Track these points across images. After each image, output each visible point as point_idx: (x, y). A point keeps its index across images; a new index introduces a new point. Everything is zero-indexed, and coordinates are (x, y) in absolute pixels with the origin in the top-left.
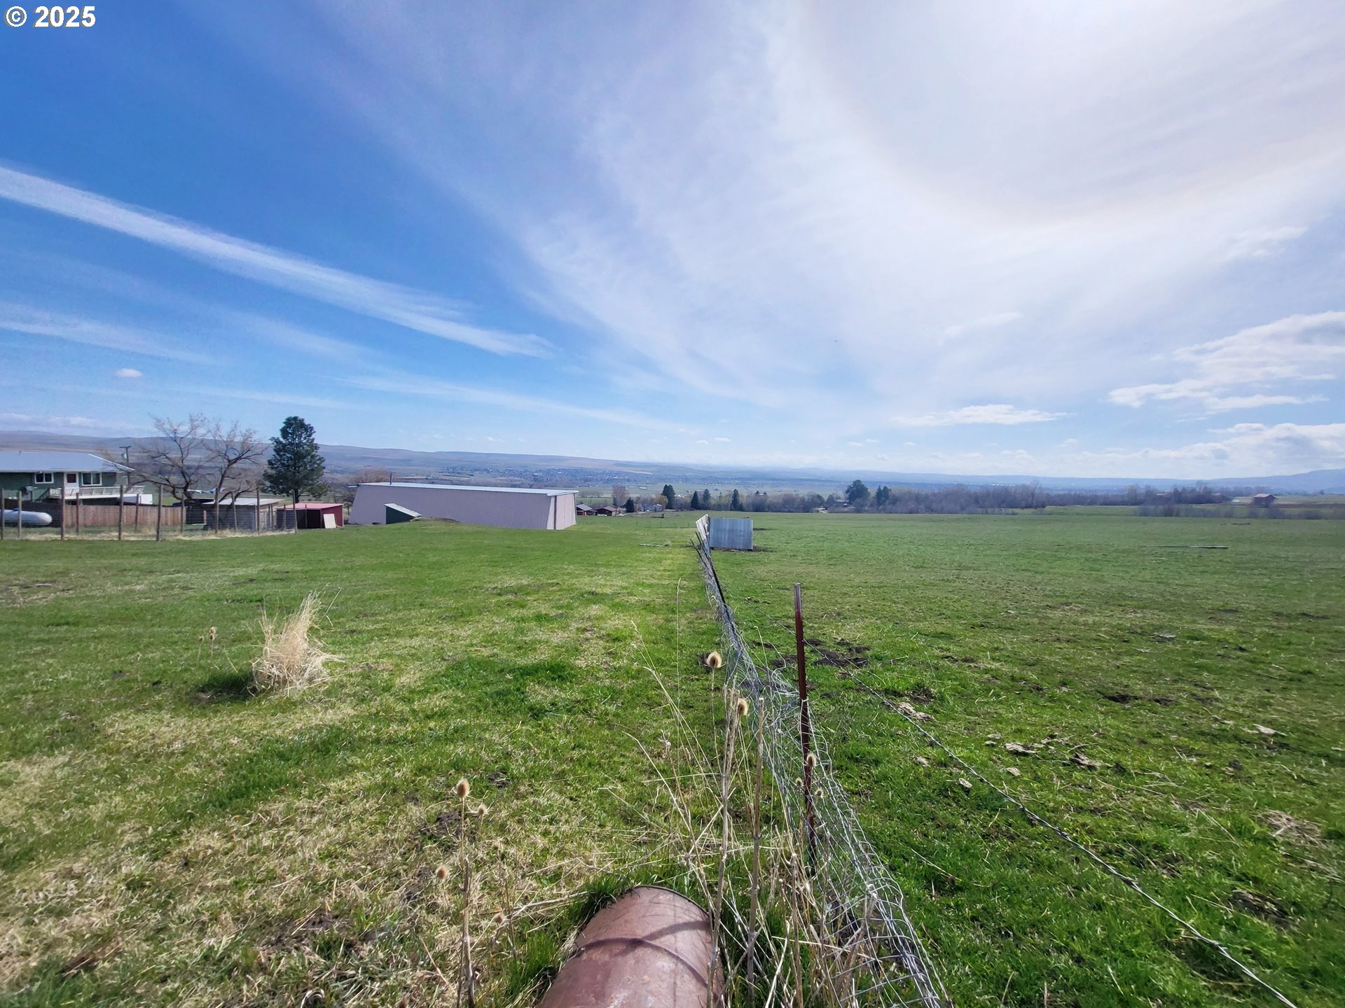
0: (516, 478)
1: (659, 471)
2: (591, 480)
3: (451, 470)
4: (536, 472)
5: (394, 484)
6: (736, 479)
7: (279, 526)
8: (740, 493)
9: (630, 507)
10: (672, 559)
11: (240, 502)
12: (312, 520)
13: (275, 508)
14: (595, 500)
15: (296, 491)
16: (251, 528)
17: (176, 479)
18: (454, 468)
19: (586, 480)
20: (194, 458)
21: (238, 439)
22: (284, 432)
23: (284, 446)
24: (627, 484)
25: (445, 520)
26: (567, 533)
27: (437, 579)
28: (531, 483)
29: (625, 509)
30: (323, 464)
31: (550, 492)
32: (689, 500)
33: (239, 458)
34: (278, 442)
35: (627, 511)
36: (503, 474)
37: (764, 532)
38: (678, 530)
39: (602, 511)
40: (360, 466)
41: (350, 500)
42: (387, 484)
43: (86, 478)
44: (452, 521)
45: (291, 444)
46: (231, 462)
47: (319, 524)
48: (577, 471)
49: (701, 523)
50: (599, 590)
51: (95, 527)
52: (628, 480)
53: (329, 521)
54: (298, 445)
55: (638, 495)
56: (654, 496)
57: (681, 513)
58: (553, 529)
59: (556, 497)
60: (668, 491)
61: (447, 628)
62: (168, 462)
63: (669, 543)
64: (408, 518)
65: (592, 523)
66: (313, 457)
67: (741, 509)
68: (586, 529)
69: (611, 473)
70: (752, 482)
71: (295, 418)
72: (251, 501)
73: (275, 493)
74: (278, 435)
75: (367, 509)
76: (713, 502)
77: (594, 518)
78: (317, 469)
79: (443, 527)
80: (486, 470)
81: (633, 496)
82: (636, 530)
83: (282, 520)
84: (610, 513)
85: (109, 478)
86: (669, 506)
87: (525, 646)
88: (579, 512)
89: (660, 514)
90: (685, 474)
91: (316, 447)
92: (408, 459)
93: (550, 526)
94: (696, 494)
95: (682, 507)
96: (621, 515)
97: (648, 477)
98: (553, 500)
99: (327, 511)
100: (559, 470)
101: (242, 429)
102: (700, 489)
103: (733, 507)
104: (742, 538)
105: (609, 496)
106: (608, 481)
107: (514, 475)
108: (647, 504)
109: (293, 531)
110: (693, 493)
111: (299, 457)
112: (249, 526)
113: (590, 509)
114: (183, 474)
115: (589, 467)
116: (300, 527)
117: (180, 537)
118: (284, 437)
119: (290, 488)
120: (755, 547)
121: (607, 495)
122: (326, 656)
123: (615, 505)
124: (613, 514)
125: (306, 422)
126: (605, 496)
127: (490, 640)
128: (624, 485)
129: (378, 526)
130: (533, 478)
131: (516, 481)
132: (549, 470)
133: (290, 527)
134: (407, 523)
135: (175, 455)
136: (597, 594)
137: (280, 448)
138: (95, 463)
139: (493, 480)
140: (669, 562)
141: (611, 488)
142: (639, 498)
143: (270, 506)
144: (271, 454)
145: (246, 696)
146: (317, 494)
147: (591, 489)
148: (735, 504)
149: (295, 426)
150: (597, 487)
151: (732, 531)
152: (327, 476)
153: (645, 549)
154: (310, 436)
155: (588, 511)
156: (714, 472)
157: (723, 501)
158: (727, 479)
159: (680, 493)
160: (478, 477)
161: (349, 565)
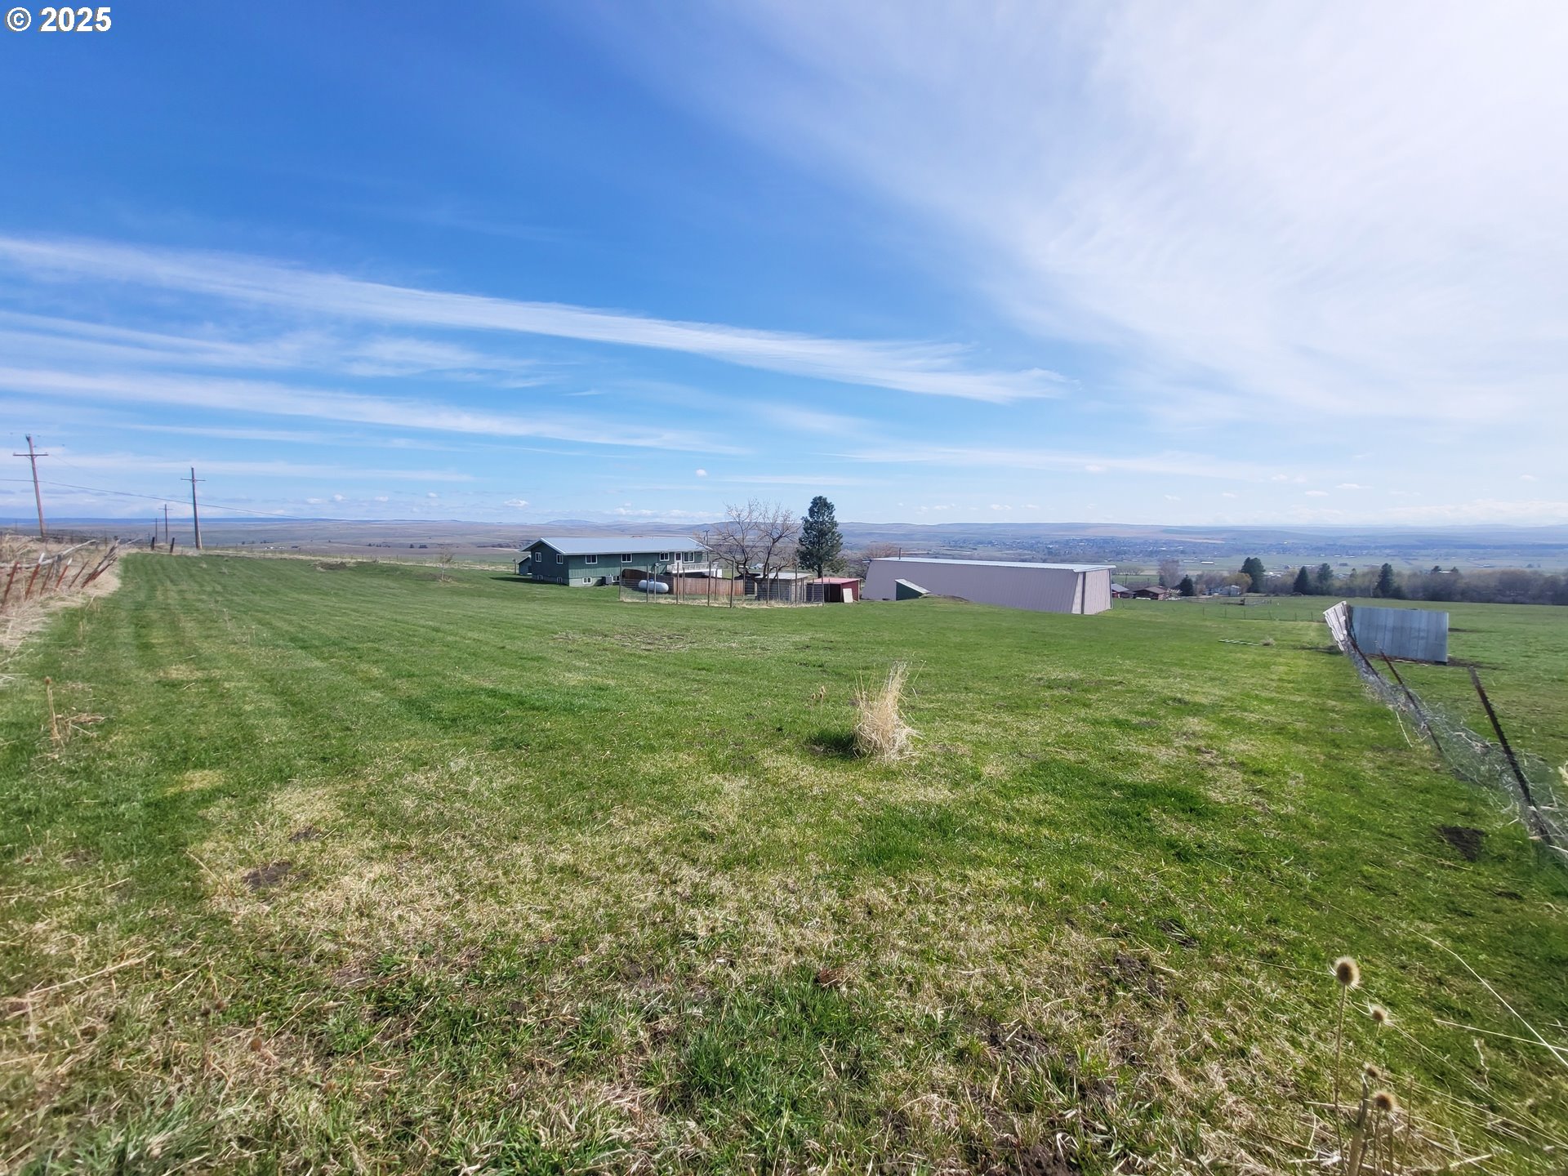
0: (1026, 552)
1: (1234, 539)
2: (1125, 553)
3: (952, 544)
4: (1051, 543)
5: (903, 559)
6: (1386, 547)
7: (809, 600)
8: (1395, 569)
9: (1186, 588)
10: (1287, 665)
11: (782, 576)
12: (833, 594)
13: (805, 582)
14: (1132, 578)
15: (819, 567)
16: (787, 599)
17: (739, 557)
18: (956, 542)
19: (1118, 554)
20: (750, 538)
21: (780, 521)
22: (811, 511)
23: (811, 524)
24: (1181, 557)
25: (954, 597)
26: (1099, 618)
27: (971, 662)
28: (1044, 557)
29: (1178, 591)
30: (841, 541)
31: (1078, 568)
32: (1291, 581)
33: (780, 537)
34: (807, 521)
35: (1181, 595)
36: (1011, 548)
37: (1461, 634)
38: (1277, 623)
39: (1143, 593)
40: (867, 542)
41: (863, 576)
42: (896, 559)
43: (686, 556)
44: (961, 599)
45: (816, 522)
46: (775, 541)
47: (840, 599)
48: (1106, 541)
49: (1335, 615)
50: (1187, 698)
51: (693, 595)
52: (1182, 552)
53: (847, 594)
54: (822, 523)
55: (1200, 573)
56: (1226, 574)
57: (1274, 599)
58: (1079, 612)
59: (1084, 573)
60: (1252, 567)
61: (1007, 718)
62: (735, 542)
63: (1271, 640)
64: (917, 595)
65: (1130, 609)
66: (833, 533)
67: (1398, 594)
68: (1126, 614)
69: (1156, 543)
70: (1423, 552)
71: (820, 497)
72: (791, 576)
73: (803, 568)
74: (806, 514)
75: (879, 584)
76: (1337, 584)
77: (1131, 602)
78: (836, 546)
79: (951, 605)
80: (990, 543)
81: (1193, 574)
82: (1205, 620)
83: (811, 592)
84: (1155, 596)
85: (697, 556)
86: (1253, 588)
87: (1119, 757)
88: (1114, 594)
89: (1238, 599)
90: (1281, 541)
91: (836, 525)
92: (910, 533)
93: (1076, 609)
94: (1303, 571)
95: (1277, 590)
96: (1173, 599)
97: (1216, 547)
98: (1081, 577)
99: (846, 585)
100: (1081, 541)
101: (783, 511)
102: (1312, 564)
103: (1379, 592)
104: (1422, 642)
105: (1154, 573)
106: (1151, 554)
107: (1024, 548)
108: (1213, 584)
109: (821, 605)
110: (1297, 570)
111: (822, 534)
112: (786, 598)
113: (1125, 590)
114: (743, 552)
115: (1126, 536)
116: (826, 601)
117: (744, 605)
118: (811, 517)
119: (814, 564)
120: (1450, 658)
121: (1150, 571)
122: (908, 730)
123: (1162, 584)
124: (1161, 597)
125: (828, 501)
126: (1146, 573)
127: (1067, 741)
128: (1176, 558)
129: (889, 602)
130: (1046, 551)
131: (1025, 554)
132: (1067, 541)
133: (817, 599)
134: (916, 600)
135: (739, 536)
136: (1186, 703)
137: (808, 527)
138: (690, 545)
139: (998, 554)
140: (1282, 669)
141: (1156, 563)
142: (1200, 577)
143: (802, 579)
144: (801, 533)
145: (852, 758)
146: (836, 570)
147: (1125, 564)
148: (1385, 586)
149: (820, 506)
150: (1135, 562)
151: (1398, 630)
152: (845, 553)
153: (1231, 647)
154: (831, 513)
155: (1122, 593)
156: (1341, 538)
157: (1358, 582)
158: (1367, 548)
159: (1273, 569)
160: (980, 551)
161: (879, 639)
